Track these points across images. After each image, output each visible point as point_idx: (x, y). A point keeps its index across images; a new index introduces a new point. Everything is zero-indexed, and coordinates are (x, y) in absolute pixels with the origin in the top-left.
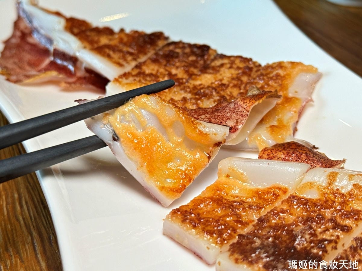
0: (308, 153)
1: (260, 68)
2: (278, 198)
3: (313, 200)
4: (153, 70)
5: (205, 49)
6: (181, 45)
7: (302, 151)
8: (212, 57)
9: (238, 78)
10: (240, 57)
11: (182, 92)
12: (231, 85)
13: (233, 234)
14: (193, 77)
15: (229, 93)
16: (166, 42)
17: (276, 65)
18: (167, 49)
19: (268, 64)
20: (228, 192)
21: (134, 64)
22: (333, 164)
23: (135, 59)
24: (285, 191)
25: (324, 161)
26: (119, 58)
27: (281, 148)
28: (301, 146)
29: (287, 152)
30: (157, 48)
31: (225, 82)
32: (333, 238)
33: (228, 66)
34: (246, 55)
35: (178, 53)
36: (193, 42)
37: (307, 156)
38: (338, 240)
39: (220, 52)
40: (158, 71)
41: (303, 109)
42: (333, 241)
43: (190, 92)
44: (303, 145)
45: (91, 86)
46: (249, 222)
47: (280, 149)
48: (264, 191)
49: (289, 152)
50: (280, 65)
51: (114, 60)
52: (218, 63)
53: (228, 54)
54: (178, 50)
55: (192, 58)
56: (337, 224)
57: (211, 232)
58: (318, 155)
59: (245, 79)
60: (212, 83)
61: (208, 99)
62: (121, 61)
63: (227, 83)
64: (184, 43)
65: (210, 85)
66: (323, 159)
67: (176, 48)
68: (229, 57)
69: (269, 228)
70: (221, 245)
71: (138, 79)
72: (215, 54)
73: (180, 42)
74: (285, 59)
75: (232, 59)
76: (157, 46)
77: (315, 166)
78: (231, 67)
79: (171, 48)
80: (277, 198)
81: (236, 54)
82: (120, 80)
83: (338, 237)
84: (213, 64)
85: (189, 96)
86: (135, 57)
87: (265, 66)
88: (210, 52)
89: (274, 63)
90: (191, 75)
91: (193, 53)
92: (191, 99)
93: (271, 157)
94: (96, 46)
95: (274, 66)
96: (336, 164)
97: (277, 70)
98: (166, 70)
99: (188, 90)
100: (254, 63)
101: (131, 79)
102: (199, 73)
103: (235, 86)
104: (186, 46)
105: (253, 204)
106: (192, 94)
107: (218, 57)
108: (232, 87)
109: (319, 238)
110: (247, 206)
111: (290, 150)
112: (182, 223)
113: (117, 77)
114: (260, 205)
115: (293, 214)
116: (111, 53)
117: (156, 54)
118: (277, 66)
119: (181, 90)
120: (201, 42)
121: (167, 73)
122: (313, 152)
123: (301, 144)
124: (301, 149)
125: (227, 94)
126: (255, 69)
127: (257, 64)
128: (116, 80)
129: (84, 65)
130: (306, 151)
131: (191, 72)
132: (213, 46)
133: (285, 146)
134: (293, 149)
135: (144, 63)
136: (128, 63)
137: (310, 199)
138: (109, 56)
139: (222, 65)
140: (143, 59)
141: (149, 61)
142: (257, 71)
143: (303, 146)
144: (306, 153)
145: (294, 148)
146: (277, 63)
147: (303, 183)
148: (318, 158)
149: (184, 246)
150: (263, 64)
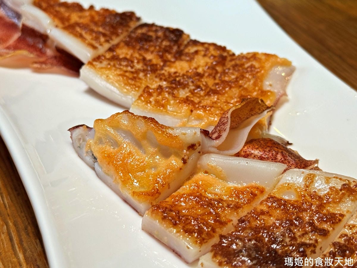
0: (284, 152)
1: (234, 57)
2: (256, 197)
3: (291, 201)
4: (127, 54)
5: (178, 33)
6: (154, 28)
7: (278, 150)
8: (185, 42)
9: (213, 68)
10: (214, 45)
11: (157, 80)
12: (206, 74)
13: (212, 233)
14: (168, 63)
15: (204, 83)
16: (138, 24)
17: (251, 55)
18: (140, 31)
19: (242, 54)
20: (206, 189)
21: (107, 46)
22: (307, 164)
23: (107, 41)
24: (262, 191)
25: (299, 161)
26: (92, 39)
27: (258, 145)
28: (277, 143)
29: (263, 150)
30: (130, 30)
31: (200, 70)
32: (311, 242)
33: (203, 53)
34: (220, 43)
35: (151, 37)
36: (166, 25)
37: (283, 155)
38: (316, 244)
39: (193, 37)
40: (132, 55)
41: (276, 103)
42: (312, 245)
43: (165, 80)
44: (279, 142)
45: (63, 68)
46: (228, 222)
47: (257, 147)
48: (242, 189)
49: (265, 150)
50: (254, 56)
51: (87, 42)
52: (192, 49)
53: (202, 40)
54: (151, 34)
55: (165, 43)
56: (315, 227)
57: (191, 231)
58: (293, 155)
59: (219, 69)
60: (187, 72)
61: (184, 88)
62: (94, 42)
63: (202, 72)
64: (156, 26)
65: (185, 74)
66: (298, 159)
67: (149, 31)
68: (203, 44)
69: (250, 230)
70: (200, 245)
71: (112, 63)
72: (188, 40)
73: (153, 25)
74: (260, 50)
75: (206, 46)
76: (129, 27)
77: (291, 166)
78: (205, 55)
79: (144, 30)
80: (254, 198)
81: (210, 41)
82: (94, 63)
83: (316, 241)
84: (186, 51)
85: (164, 84)
86: (108, 38)
87: (239, 56)
88: (184, 37)
89: (248, 53)
90: (166, 62)
91: (166, 37)
92: (167, 87)
93: (248, 154)
94: (67, 24)
95: (249, 56)
96: (310, 164)
97: (251, 61)
98: (140, 55)
99: (164, 78)
100: (228, 52)
101: (105, 63)
102: (173, 60)
103: (210, 75)
104: (159, 29)
105: (231, 203)
106: (168, 82)
107: (191, 43)
108: (207, 77)
109: (298, 242)
110: (225, 205)
111: (266, 148)
112: (162, 220)
113: (90, 60)
114: (238, 204)
115: (272, 215)
116: (83, 33)
117: (129, 36)
118: (252, 57)
119: (156, 77)
120: (174, 25)
121: (141, 58)
122: (288, 151)
123: (276, 142)
124: (277, 147)
125: (203, 85)
126: (229, 58)
127: (231, 53)
128: (90, 63)
129: (55, 44)
130: (282, 150)
131: (165, 58)
132: (186, 31)
133: (261, 143)
134: (269, 147)
135: (117, 46)
136: (101, 45)
137: (288, 200)
138: (81, 36)
139: (196, 52)
140: (115, 41)
141: (122, 44)
142: (231, 60)
143: (279, 144)
144: (282, 152)
145: (270, 145)
146: (252, 53)
147: (281, 184)
148: (293, 158)
149: (163, 243)
150: (237, 53)
